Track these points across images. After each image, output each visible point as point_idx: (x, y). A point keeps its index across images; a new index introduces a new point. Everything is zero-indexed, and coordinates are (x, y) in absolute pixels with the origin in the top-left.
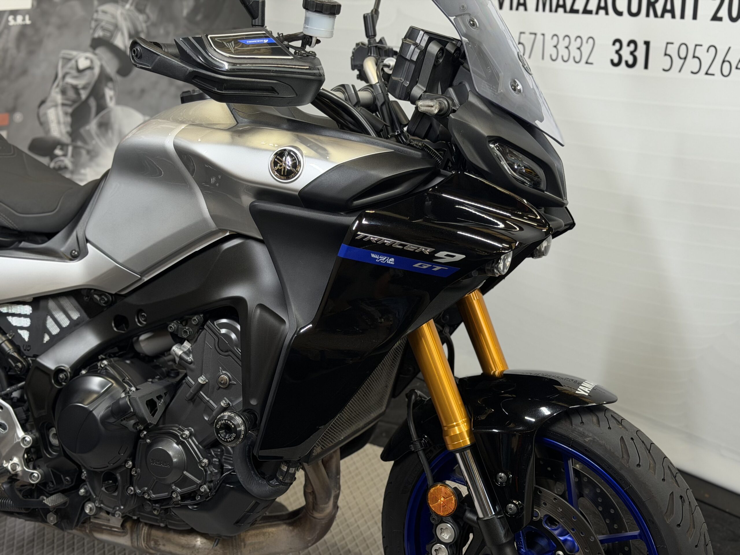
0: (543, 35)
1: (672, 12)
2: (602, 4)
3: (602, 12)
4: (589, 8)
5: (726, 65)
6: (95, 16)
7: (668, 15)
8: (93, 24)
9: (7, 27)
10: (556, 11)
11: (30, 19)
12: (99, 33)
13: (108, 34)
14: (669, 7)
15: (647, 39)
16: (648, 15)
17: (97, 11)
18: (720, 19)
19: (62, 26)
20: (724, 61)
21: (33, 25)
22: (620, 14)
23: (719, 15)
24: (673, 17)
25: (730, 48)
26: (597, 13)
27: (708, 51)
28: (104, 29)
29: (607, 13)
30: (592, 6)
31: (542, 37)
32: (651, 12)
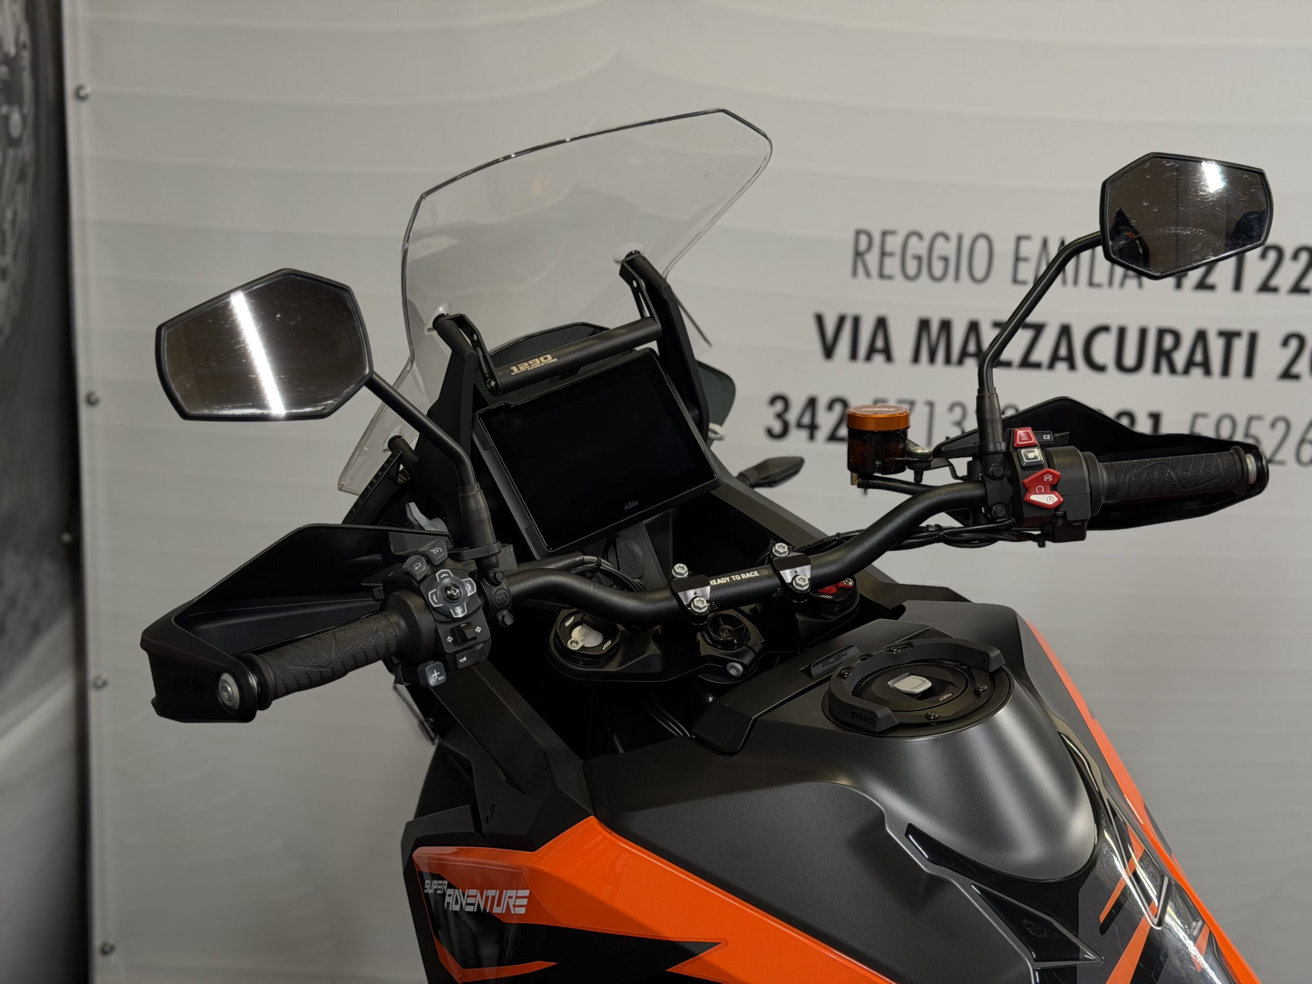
0: (931, 405)
1: (1205, 365)
2: (1063, 352)
3: (1062, 366)
4: (1035, 357)
5: (1306, 448)
7: (1197, 372)
10: (960, 362)
14: (1198, 357)
15: (1155, 408)
16: (1157, 369)
18: (1296, 377)
20: (1302, 441)
22: (1101, 369)
23: (1296, 369)
24: (1208, 372)
26: (1051, 366)
27: (1273, 425)
29: (1072, 366)
30: (1042, 353)
31: (926, 409)
32: (1164, 366)
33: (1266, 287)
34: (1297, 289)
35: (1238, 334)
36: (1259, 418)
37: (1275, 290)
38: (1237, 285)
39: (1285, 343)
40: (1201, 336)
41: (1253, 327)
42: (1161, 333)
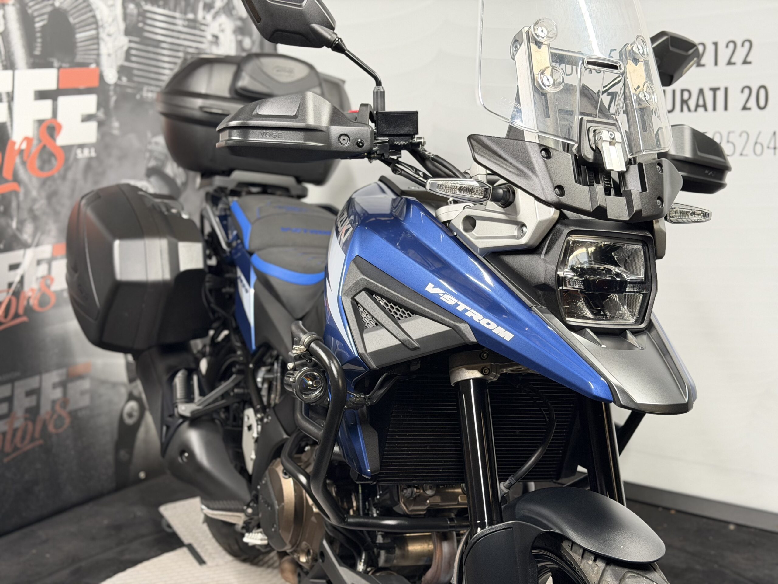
1: (705, 106)
5: (758, 147)
6: (150, 147)
7: (701, 110)
8: (147, 155)
9: (76, 160)
11: (96, 151)
12: (152, 163)
13: (160, 163)
14: (701, 102)
16: (682, 110)
17: (150, 143)
18: (749, 109)
19: (122, 158)
20: (756, 143)
21: (97, 158)
23: (748, 105)
24: (706, 110)
25: (760, 133)
27: (740, 135)
28: (156, 159)
32: (685, 108)
33: (730, 63)
34: (745, 62)
35: (718, 89)
36: (733, 132)
37: (734, 64)
38: (716, 64)
39: (742, 91)
40: (701, 91)
41: (726, 85)
42: (682, 91)
